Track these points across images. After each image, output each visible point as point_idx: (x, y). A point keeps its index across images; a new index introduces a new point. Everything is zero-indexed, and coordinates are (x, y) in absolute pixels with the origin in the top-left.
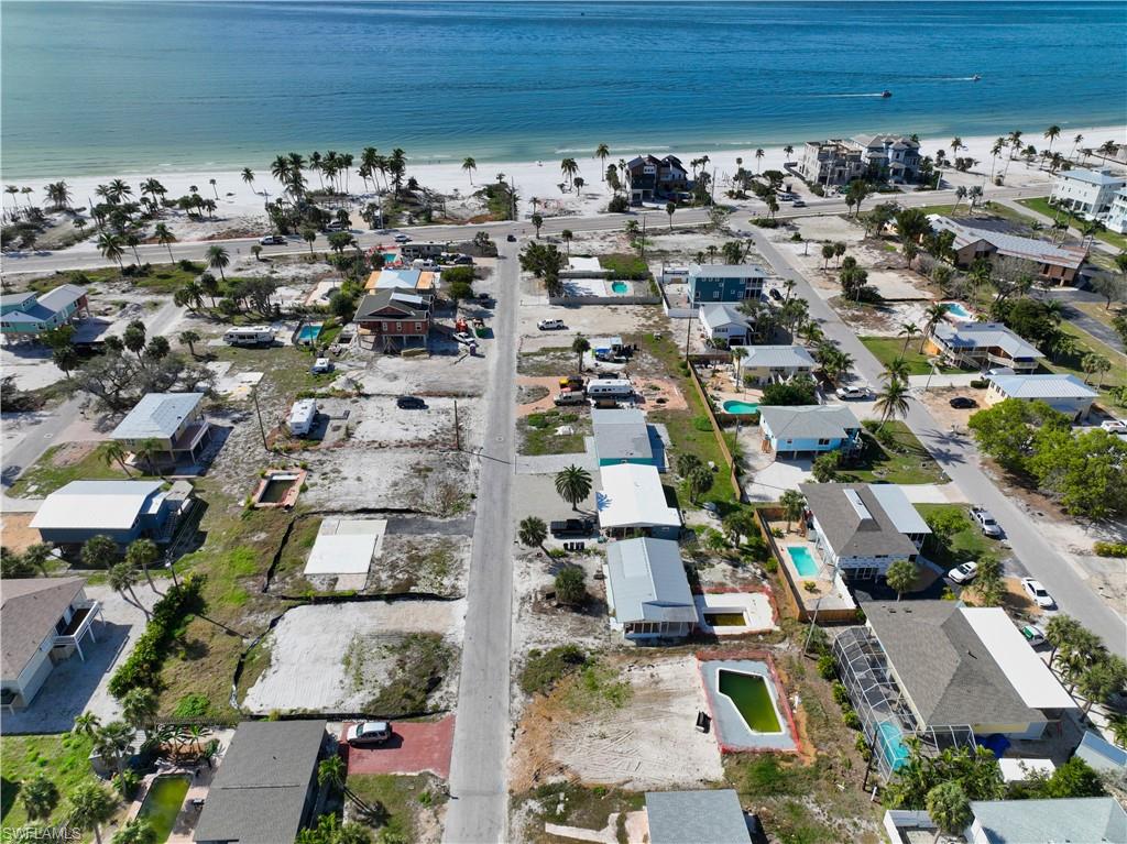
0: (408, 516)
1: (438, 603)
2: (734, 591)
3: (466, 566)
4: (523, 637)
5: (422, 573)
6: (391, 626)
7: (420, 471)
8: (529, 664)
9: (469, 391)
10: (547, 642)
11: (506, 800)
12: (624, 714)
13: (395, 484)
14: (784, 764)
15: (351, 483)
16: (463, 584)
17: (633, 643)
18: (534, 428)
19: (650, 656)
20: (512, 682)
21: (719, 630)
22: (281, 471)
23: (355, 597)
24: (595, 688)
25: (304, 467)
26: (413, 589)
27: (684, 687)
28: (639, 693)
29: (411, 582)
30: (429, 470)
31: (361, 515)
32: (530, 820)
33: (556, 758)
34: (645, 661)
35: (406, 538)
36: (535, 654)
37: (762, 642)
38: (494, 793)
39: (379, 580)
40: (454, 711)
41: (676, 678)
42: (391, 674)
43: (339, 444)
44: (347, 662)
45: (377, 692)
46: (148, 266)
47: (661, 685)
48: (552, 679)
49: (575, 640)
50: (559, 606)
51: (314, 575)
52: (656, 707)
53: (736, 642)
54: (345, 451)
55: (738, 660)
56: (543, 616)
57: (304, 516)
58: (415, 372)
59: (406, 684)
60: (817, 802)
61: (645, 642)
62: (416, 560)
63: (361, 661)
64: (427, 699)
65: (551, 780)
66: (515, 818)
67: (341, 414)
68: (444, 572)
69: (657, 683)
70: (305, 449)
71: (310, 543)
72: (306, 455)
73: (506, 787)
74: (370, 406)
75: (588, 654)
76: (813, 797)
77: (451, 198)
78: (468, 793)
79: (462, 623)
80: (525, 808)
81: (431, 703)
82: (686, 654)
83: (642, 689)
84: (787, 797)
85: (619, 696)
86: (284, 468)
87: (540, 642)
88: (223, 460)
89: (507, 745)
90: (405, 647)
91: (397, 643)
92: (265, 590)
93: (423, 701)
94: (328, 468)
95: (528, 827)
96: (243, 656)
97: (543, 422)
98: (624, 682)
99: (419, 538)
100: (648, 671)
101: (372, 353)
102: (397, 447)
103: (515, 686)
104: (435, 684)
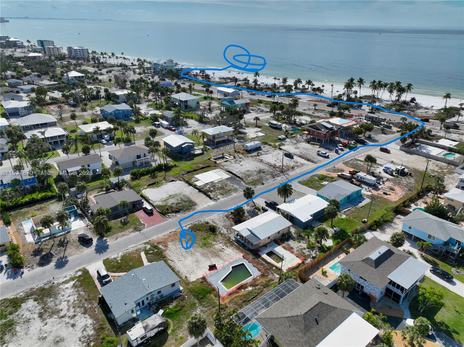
0: (238, 179)
1: (208, 199)
2: (292, 252)
3: (230, 197)
4: (211, 218)
5: (217, 191)
6: (190, 196)
7: (261, 171)
8: (202, 224)
9: (315, 160)
10: (215, 223)
11: (147, 241)
12: (200, 249)
13: (248, 171)
14: (212, 295)
15: (239, 165)
16: (222, 199)
17: (234, 239)
18: (317, 178)
19: (232, 244)
20: (191, 224)
21: (265, 256)
22: (229, 155)
23: (195, 187)
24: (205, 239)
25: (234, 157)
26: (209, 193)
27: (225, 258)
28: (211, 249)
29: (211, 191)
30: (264, 172)
31: (228, 173)
32: (142, 248)
33: (169, 243)
34: (229, 245)
35: (229, 183)
36: (208, 223)
37: (273, 270)
38: (147, 238)
39: (206, 187)
40: (170, 219)
41: (228, 255)
42: (173, 204)
43: (252, 157)
44: (170, 196)
45: (164, 204)
46: (282, 103)
47: (220, 253)
48: (199, 230)
49: (221, 227)
50: (233, 218)
51: (195, 177)
52: (209, 255)
53: (264, 263)
54: (252, 158)
55: (254, 266)
56: (225, 218)
57: (215, 166)
58: (307, 149)
59: (172, 207)
60: (202, 311)
61: (237, 241)
62: (222, 188)
63: (173, 197)
64: (170, 213)
65: (160, 246)
66: (142, 245)
67: (266, 150)
68: (223, 194)
69: (221, 251)
70: (243, 154)
71: (206, 171)
72: (241, 156)
73: (150, 239)
74: (278, 151)
75: (218, 232)
76: (204, 309)
77: (426, 108)
78: (143, 234)
79: (206, 206)
80: (146, 245)
81: (170, 214)
82: (243, 252)
83: (215, 249)
84: (197, 301)
85: (205, 245)
86: (230, 155)
87: (213, 222)
88: (221, 148)
89: (167, 233)
90: (185, 202)
91: (185, 199)
92: (182, 175)
93: (169, 213)
94: (240, 160)
95: (140, 249)
96: (157, 182)
97: (323, 178)
98: (213, 244)
99: (232, 184)
100: (224, 247)
101: (303, 140)
102: (266, 164)
103: (190, 225)
104: (178, 212)
